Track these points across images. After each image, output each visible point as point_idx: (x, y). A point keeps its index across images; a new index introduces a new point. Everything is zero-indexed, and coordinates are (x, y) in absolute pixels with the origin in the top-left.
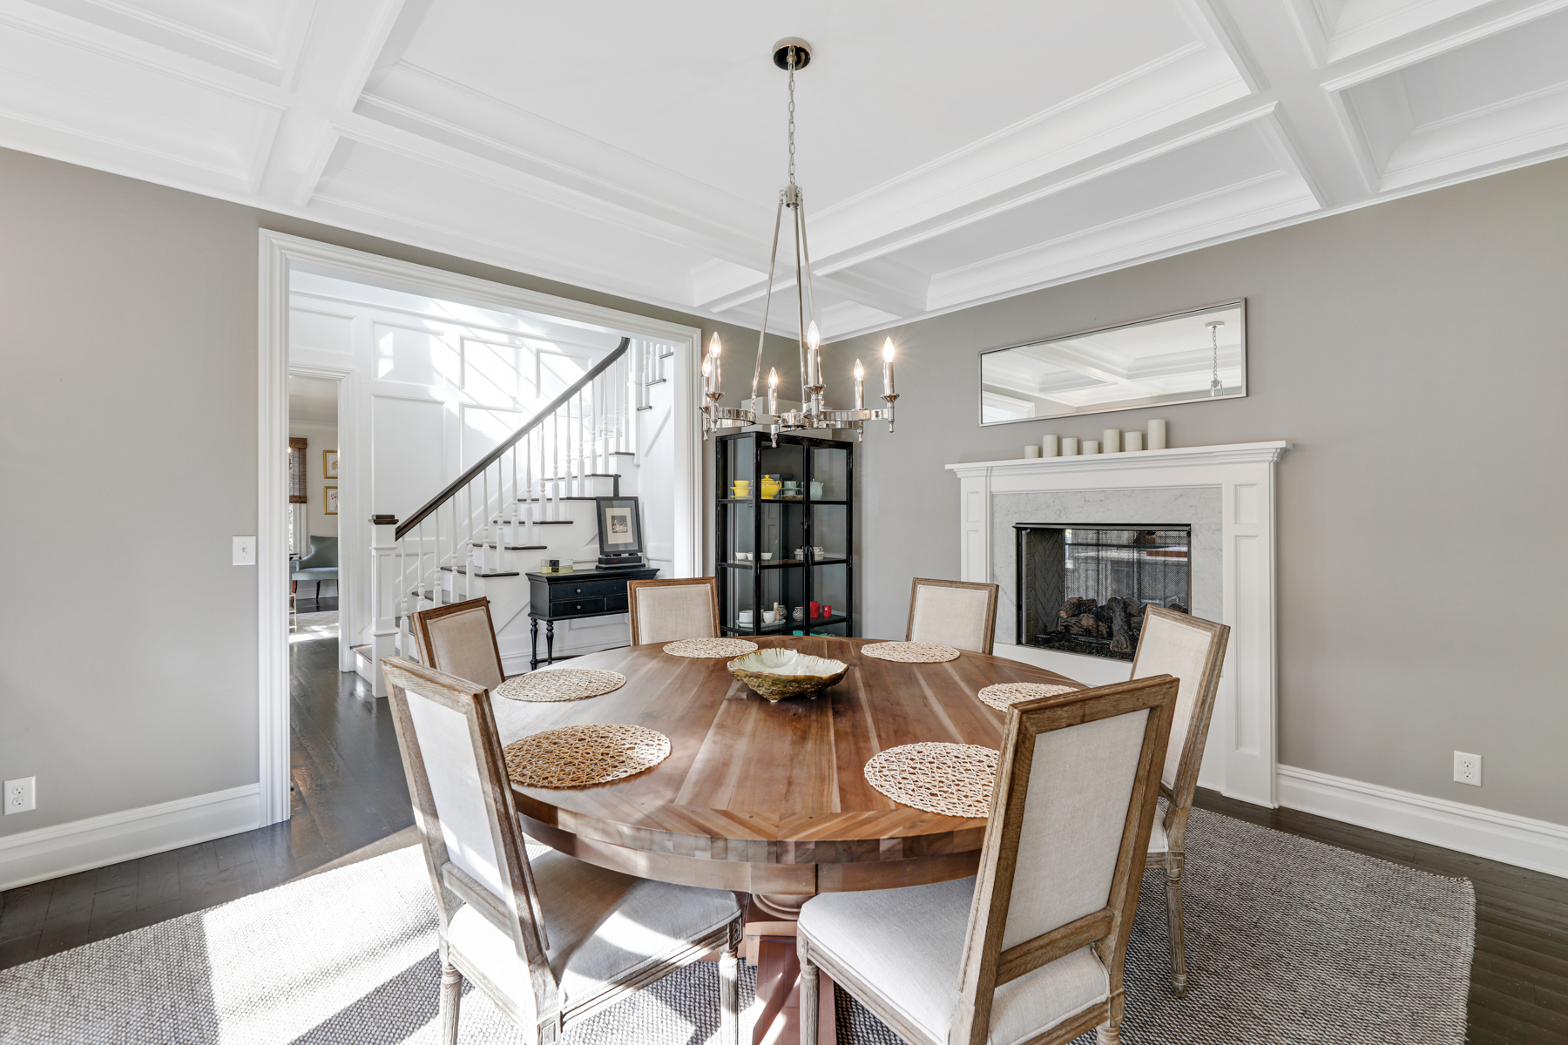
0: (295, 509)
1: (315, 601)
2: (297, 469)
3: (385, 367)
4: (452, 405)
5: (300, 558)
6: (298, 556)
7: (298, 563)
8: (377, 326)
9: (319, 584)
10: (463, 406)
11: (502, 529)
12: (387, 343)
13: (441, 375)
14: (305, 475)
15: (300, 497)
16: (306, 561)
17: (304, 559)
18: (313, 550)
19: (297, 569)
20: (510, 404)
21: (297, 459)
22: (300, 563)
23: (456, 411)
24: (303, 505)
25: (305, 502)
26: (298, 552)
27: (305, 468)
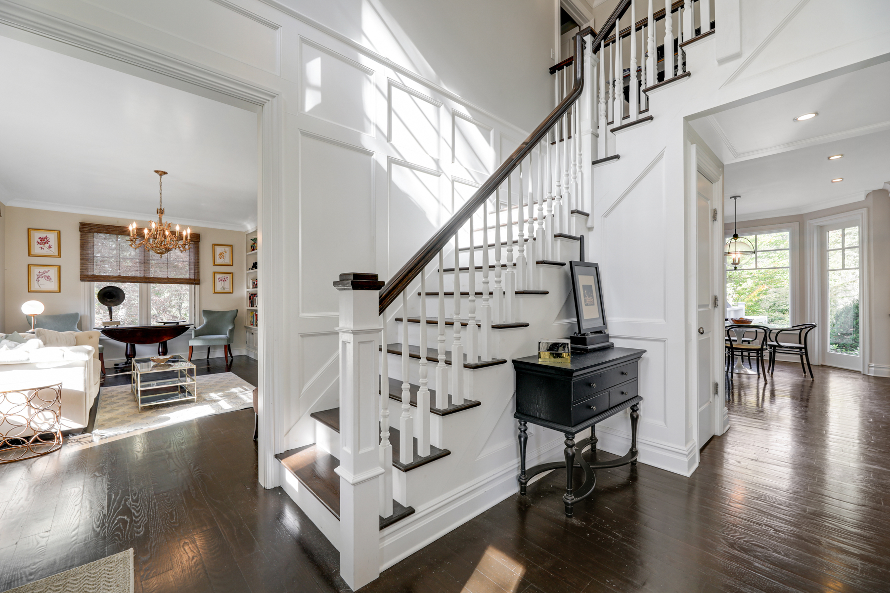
0: (191, 289)
1: (206, 361)
2: (192, 258)
3: (312, 100)
4: (380, 158)
5: (195, 327)
6: (193, 326)
7: (193, 332)
8: (305, 46)
9: (209, 349)
10: (391, 161)
11: (474, 301)
12: (314, 69)
13: (370, 122)
14: (198, 262)
15: (194, 280)
16: (199, 330)
17: (198, 328)
18: (205, 321)
19: (193, 337)
20: (433, 167)
21: (193, 250)
22: (196, 332)
23: (384, 164)
24: (197, 286)
25: (198, 283)
26: (193, 323)
27: (198, 257)
